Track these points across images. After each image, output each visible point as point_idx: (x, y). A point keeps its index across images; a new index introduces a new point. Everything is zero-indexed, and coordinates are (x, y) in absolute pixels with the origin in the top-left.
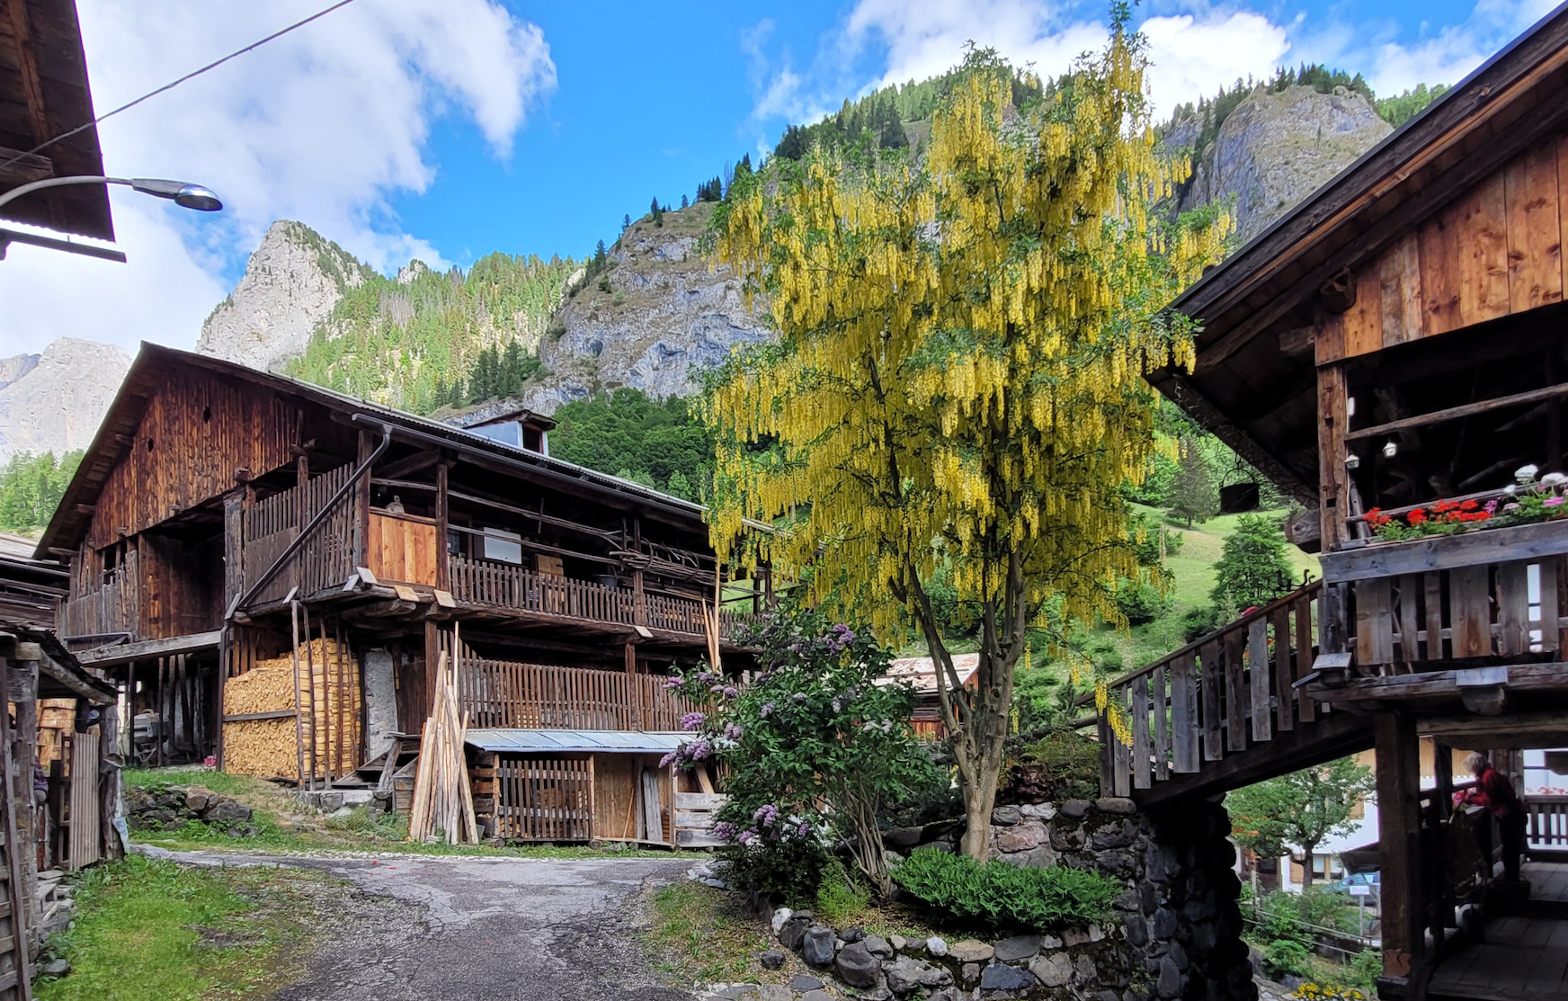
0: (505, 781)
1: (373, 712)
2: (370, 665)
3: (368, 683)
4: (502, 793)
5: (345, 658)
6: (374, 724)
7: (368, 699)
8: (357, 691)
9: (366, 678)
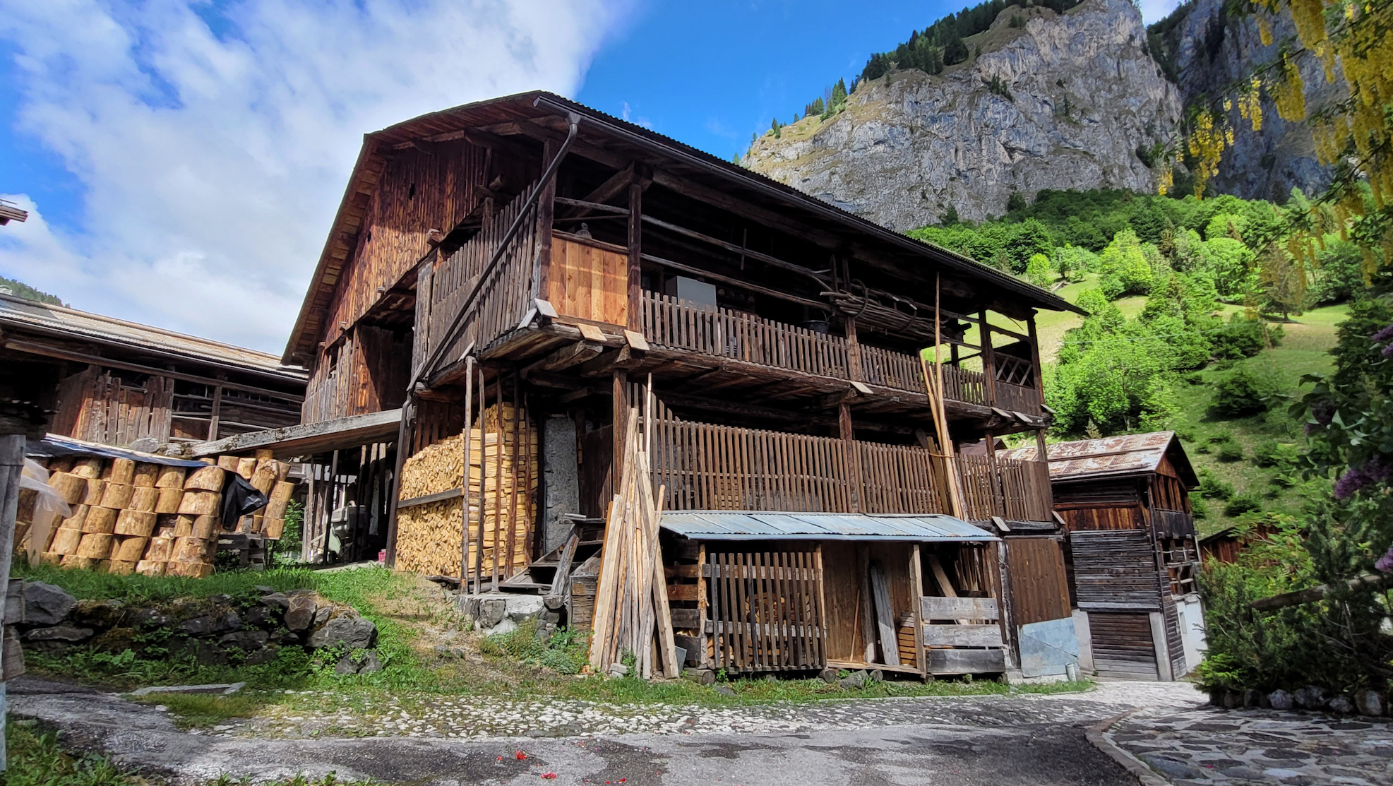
0: (714, 582)
1: (552, 493)
2: (550, 433)
3: (548, 457)
4: (710, 600)
5: (522, 425)
6: (552, 507)
7: (547, 475)
8: (534, 466)
9: (547, 450)
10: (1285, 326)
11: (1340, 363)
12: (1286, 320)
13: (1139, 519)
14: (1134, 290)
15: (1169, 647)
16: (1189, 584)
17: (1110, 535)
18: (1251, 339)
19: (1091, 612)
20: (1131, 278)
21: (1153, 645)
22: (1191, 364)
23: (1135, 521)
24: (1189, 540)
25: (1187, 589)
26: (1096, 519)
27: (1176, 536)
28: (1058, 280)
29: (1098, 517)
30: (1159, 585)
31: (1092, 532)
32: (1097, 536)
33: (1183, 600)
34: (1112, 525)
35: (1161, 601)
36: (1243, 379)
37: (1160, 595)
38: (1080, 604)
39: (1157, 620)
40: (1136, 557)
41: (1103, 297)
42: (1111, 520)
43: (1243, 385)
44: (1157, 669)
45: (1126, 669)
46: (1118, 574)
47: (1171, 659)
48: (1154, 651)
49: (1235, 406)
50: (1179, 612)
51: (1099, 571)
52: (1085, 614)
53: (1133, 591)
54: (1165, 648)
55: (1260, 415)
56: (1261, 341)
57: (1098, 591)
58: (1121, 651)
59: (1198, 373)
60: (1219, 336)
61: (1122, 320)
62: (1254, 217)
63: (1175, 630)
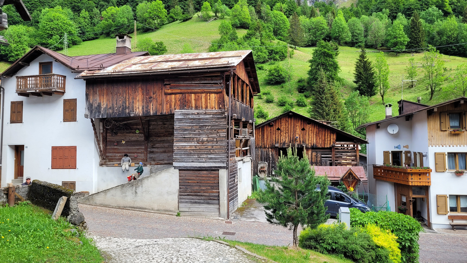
10: (294, 50)
11: (311, 66)
12: (295, 49)
13: (221, 102)
14: (243, 26)
15: (229, 193)
16: (247, 150)
17: (201, 114)
18: (283, 53)
19: (181, 170)
20: (243, 20)
21: (219, 192)
22: (260, 61)
23: (219, 104)
24: (250, 124)
25: (245, 153)
26: (193, 102)
27: (244, 119)
28: (214, 16)
29: (195, 100)
30: (228, 150)
31: (190, 111)
32: (193, 114)
33: (242, 160)
34: (204, 106)
35: (228, 161)
36: (278, 69)
37: (228, 157)
38: (175, 164)
39: (223, 174)
40: (215, 129)
41: (231, 26)
42: (203, 103)
43: (278, 71)
44: (219, 209)
45: (200, 210)
46: (203, 142)
47: (229, 201)
48: (219, 196)
49: (274, 80)
50: (238, 168)
51: (190, 140)
52: (177, 171)
53: (210, 154)
54: (226, 193)
55: (282, 84)
56: (286, 54)
57: (188, 153)
58: (198, 197)
59: (262, 65)
60: (272, 51)
61: (237, 38)
62: (289, 6)
63: (234, 180)
